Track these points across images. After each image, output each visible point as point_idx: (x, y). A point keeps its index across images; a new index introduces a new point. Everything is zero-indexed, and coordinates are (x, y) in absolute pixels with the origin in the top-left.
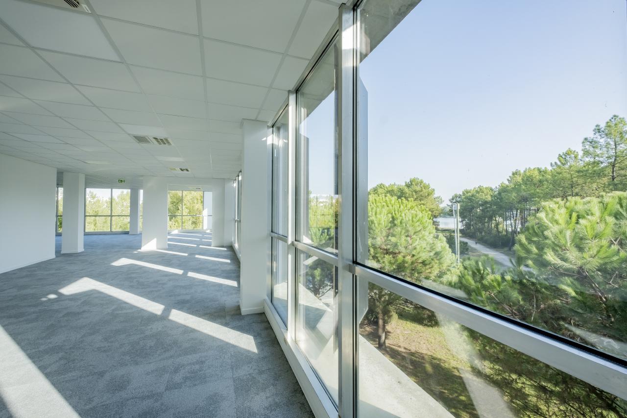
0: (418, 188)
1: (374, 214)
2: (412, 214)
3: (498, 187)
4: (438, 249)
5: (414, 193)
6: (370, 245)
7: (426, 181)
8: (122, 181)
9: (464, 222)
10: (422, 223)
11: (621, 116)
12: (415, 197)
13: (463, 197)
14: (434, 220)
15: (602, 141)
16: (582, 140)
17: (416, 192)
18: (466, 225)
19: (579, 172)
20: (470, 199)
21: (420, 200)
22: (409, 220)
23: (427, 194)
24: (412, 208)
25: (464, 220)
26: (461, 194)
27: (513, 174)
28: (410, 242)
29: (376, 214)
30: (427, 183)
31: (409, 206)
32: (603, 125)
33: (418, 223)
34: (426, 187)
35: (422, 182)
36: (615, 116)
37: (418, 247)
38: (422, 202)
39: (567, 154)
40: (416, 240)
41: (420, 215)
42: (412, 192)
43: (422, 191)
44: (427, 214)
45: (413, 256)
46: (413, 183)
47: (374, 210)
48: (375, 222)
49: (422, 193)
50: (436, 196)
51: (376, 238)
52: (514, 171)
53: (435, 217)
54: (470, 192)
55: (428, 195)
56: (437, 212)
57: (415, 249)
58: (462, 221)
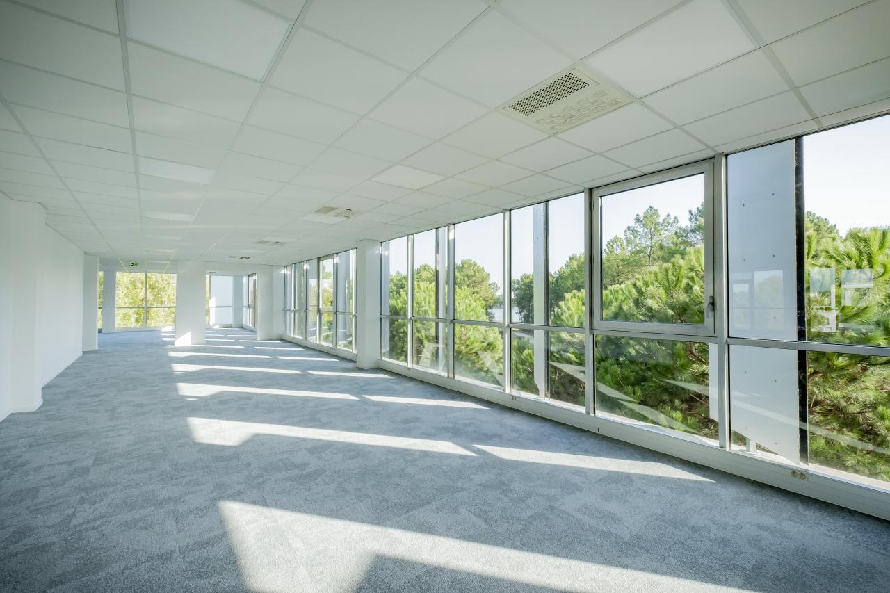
0: (471, 272)
1: (427, 304)
2: (466, 304)
3: (557, 272)
4: (491, 339)
5: (466, 278)
6: (424, 336)
7: (480, 264)
8: (133, 265)
9: (523, 314)
10: (475, 313)
11: (655, 208)
12: (467, 283)
13: (521, 283)
14: (489, 311)
15: (641, 230)
16: (625, 228)
17: (468, 277)
18: (524, 317)
19: (623, 260)
20: (528, 286)
21: (473, 287)
22: (463, 310)
23: (480, 280)
24: (465, 297)
25: (522, 311)
26: (519, 279)
27: (570, 259)
28: (464, 332)
29: (429, 303)
30: (481, 266)
31: (462, 295)
32: (642, 216)
33: (472, 313)
34: (481, 270)
35: (475, 265)
36: (651, 207)
37: (472, 338)
38: (476, 289)
39: (614, 241)
40: (470, 330)
41: (474, 304)
42: (463, 276)
43: (475, 275)
44: (480, 304)
45: (468, 345)
46: (466, 266)
47: (427, 300)
48: (429, 312)
49: (475, 278)
50: (490, 282)
51: (429, 330)
52: (571, 255)
53: (490, 307)
54: (528, 277)
55: (483, 281)
56: (492, 301)
57: (469, 338)
58: (520, 313)
